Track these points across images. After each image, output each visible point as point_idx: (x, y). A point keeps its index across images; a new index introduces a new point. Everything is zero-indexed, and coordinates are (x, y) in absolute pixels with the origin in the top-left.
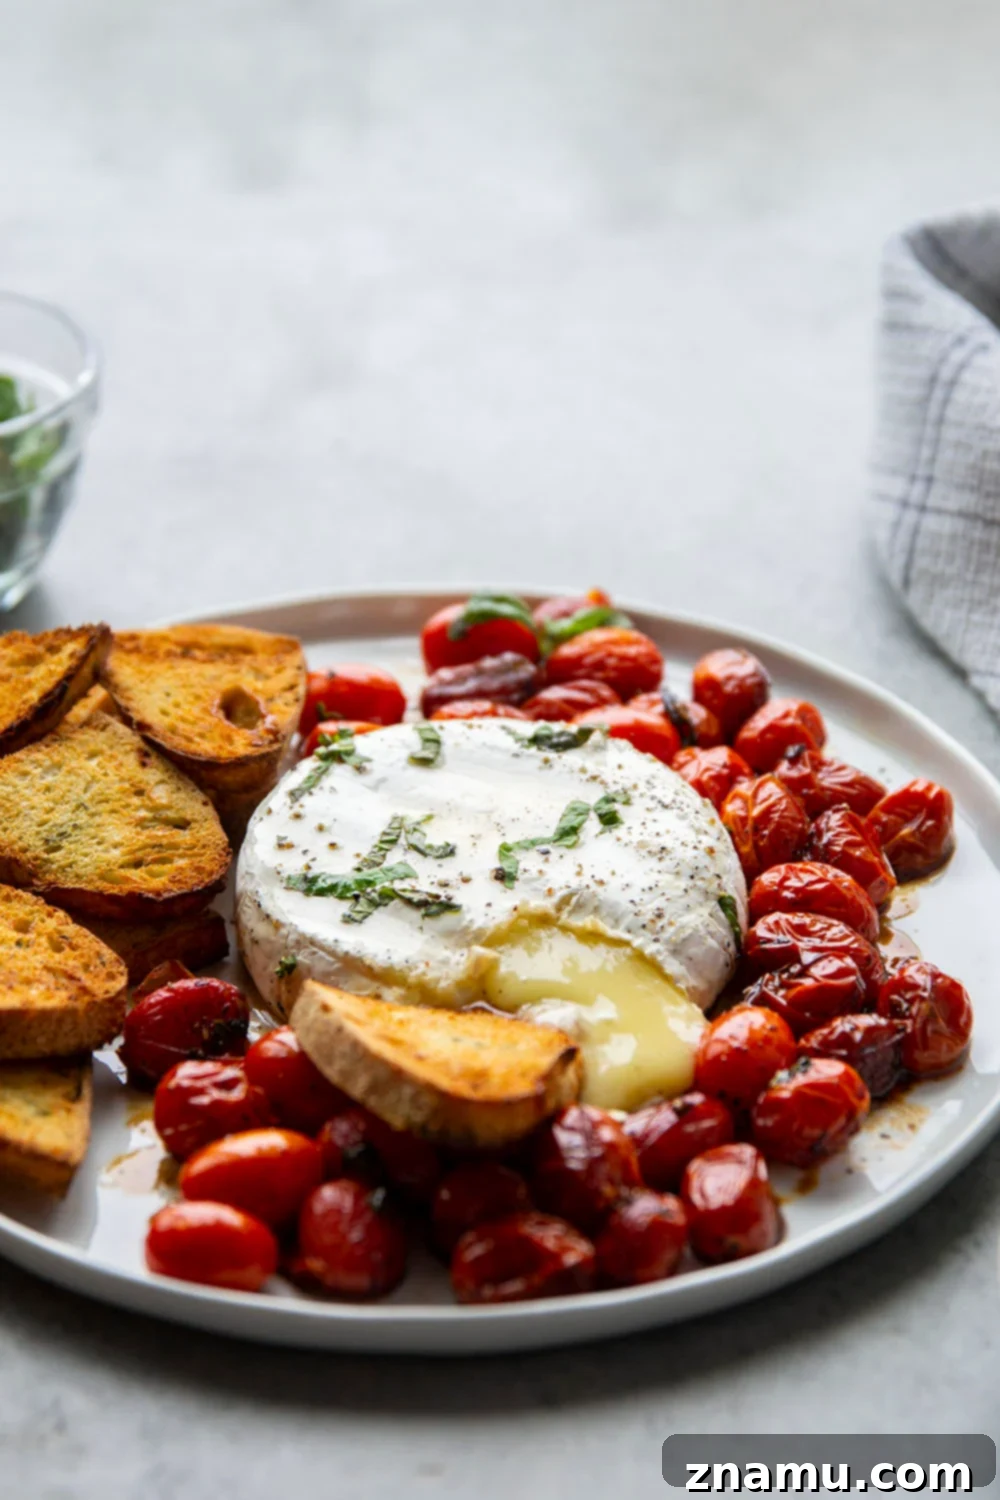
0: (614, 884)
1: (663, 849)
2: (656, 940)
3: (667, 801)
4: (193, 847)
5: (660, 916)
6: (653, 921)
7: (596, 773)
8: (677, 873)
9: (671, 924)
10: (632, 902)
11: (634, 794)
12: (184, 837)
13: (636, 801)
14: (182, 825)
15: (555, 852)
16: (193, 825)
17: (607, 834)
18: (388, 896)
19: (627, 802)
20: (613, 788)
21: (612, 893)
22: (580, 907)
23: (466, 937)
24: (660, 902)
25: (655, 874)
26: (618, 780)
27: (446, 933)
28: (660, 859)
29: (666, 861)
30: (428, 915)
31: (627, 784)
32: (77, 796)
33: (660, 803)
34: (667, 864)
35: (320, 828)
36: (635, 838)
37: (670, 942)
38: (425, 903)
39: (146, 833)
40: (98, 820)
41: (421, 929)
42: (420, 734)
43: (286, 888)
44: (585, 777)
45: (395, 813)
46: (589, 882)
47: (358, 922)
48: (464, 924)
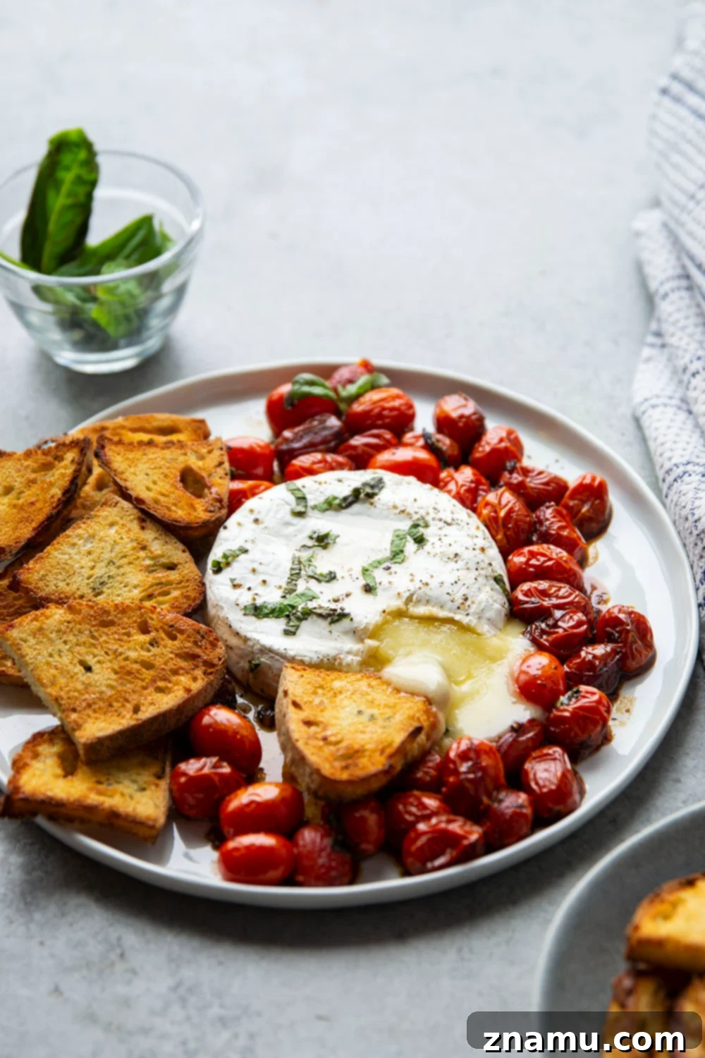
0: (434, 583)
1: (456, 555)
2: (468, 615)
3: (449, 520)
4: (180, 582)
5: (466, 599)
6: (463, 604)
7: (403, 508)
8: (468, 569)
9: (473, 602)
10: (448, 594)
11: (429, 518)
12: (173, 576)
13: (431, 523)
14: (171, 567)
15: (394, 568)
16: (179, 567)
17: (421, 551)
18: (307, 614)
19: (427, 526)
20: (415, 517)
21: (434, 591)
22: (418, 601)
23: (359, 634)
24: (464, 591)
25: (456, 572)
26: (417, 510)
27: (346, 633)
28: (456, 562)
29: (459, 562)
30: (333, 622)
31: (422, 512)
32: (107, 556)
33: (445, 522)
34: (461, 564)
35: (254, 571)
36: (438, 550)
37: (475, 613)
38: (329, 615)
39: (151, 576)
40: (122, 571)
41: (331, 632)
42: (293, 494)
43: (245, 615)
44: (397, 511)
45: (294, 554)
46: (420, 585)
47: (294, 634)
48: (355, 625)
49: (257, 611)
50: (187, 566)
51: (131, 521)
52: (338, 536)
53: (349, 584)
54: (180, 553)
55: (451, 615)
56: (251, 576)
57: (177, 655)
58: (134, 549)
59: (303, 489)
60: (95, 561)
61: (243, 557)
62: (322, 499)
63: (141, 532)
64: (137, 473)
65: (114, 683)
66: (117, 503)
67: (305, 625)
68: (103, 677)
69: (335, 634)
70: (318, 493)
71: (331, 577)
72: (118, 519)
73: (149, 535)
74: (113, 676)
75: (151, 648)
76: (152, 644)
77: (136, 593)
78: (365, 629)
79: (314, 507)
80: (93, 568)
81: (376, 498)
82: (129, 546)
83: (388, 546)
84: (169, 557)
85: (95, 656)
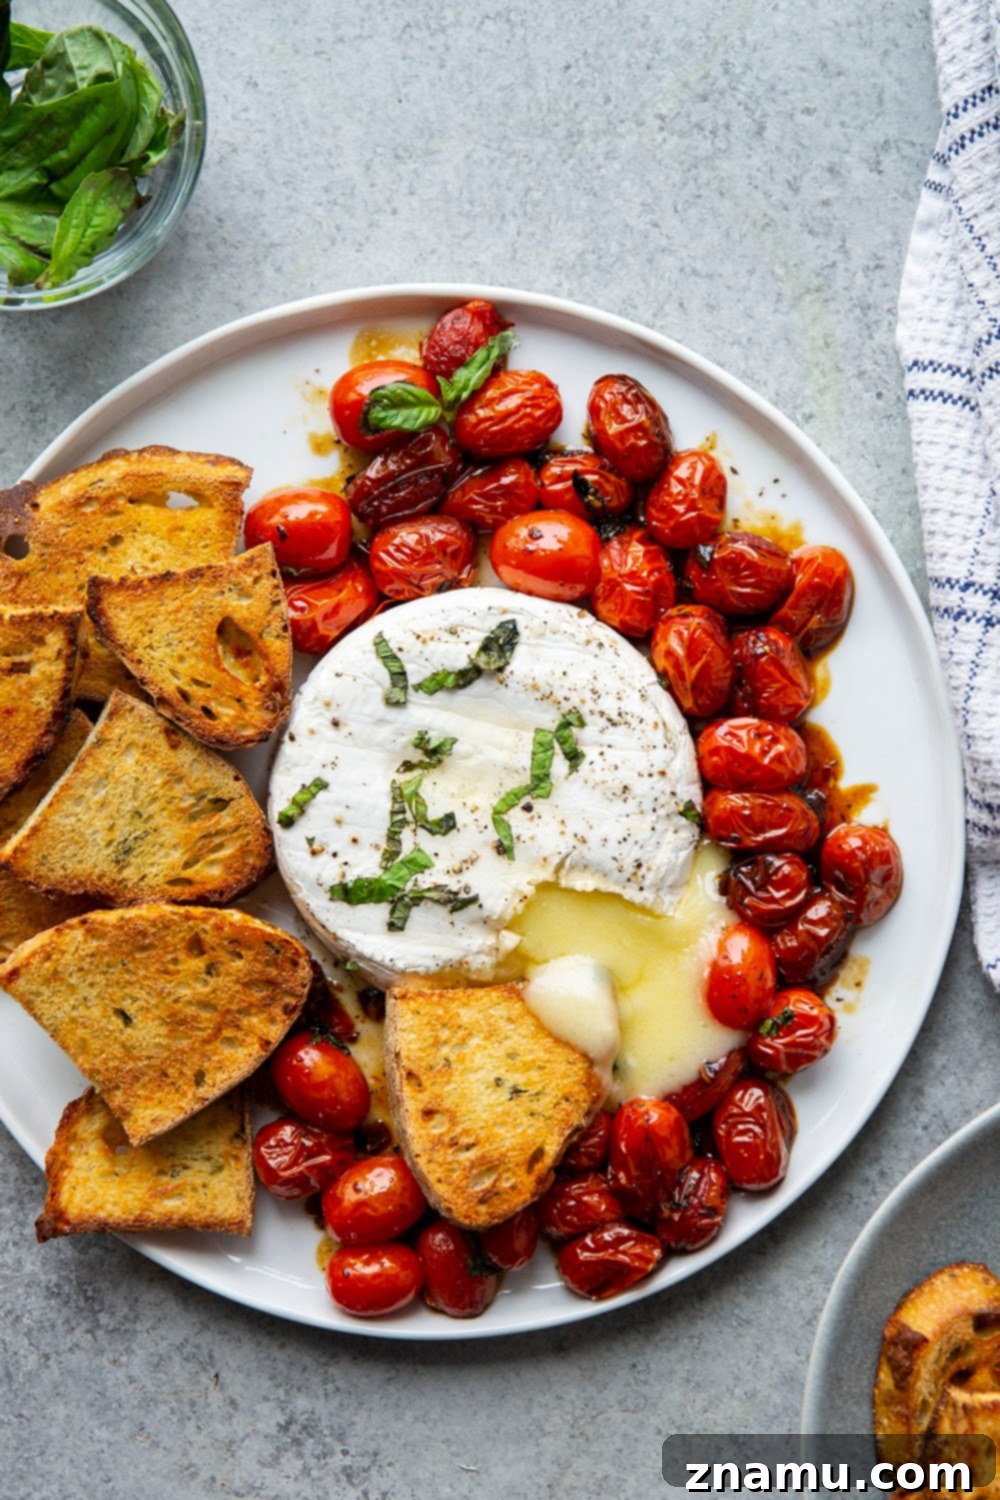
0: (594, 838)
1: (626, 788)
2: (641, 889)
3: (615, 717)
4: (237, 828)
5: (639, 866)
6: (635, 874)
7: (546, 690)
8: (642, 812)
9: (649, 869)
10: (615, 859)
11: (584, 710)
12: (226, 819)
13: (588, 719)
14: (220, 804)
15: (539, 806)
16: (232, 804)
17: (575, 775)
18: (418, 899)
19: (582, 724)
20: (566, 706)
21: (595, 853)
22: (572, 867)
23: (492, 925)
24: (636, 853)
25: (624, 819)
26: (568, 694)
27: (473, 922)
28: (625, 800)
29: (630, 801)
30: (454, 910)
31: (575, 700)
32: (129, 806)
33: (609, 720)
34: (632, 804)
35: (339, 822)
36: (598, 776)
37: (652, 885)
38: (450, 901)
39: (195, 825)
40: (152, 824)
41: (452, 923)
42: (386, 666)
43: (331, 899)
44: (539, 695)
45: (394, 782)
46: (573, 841)
47: (401, 929)
48: (485, 913)
49: (348, 894)
50: (243, 802)
51: (156, 736)
52: (454, 741)
53: (474, 836)
54: (231, 782)
55: (617, 889)
56: (335, 829)
57: (246, 985)
58: (166, 783)
59: (399, 655)
60: (111, 817)
61: (322, 796)
62: (427, 673)
63: (171, 753)
64: (155, 645)
65: (164, 1042)
66: (132, 709)
67: (417, 915)
68: (148, 1033)
69: (459, 925)
70: (422, 661)
71: (447, 824)
72: (135, 736)
73: (186, 756)
74: (163, 1030)
75: (208, 978)
76: (209, 972)
77: (177, 856)
78: (500, 919)
79: (418, 687)
80: (111, 828)
81: (508, 669)
82: (159, 781)
83: (527, 763)
84: (216, 789)
85: (135, 1000)
